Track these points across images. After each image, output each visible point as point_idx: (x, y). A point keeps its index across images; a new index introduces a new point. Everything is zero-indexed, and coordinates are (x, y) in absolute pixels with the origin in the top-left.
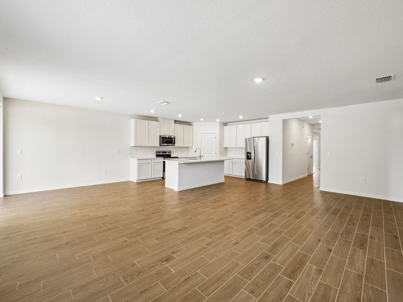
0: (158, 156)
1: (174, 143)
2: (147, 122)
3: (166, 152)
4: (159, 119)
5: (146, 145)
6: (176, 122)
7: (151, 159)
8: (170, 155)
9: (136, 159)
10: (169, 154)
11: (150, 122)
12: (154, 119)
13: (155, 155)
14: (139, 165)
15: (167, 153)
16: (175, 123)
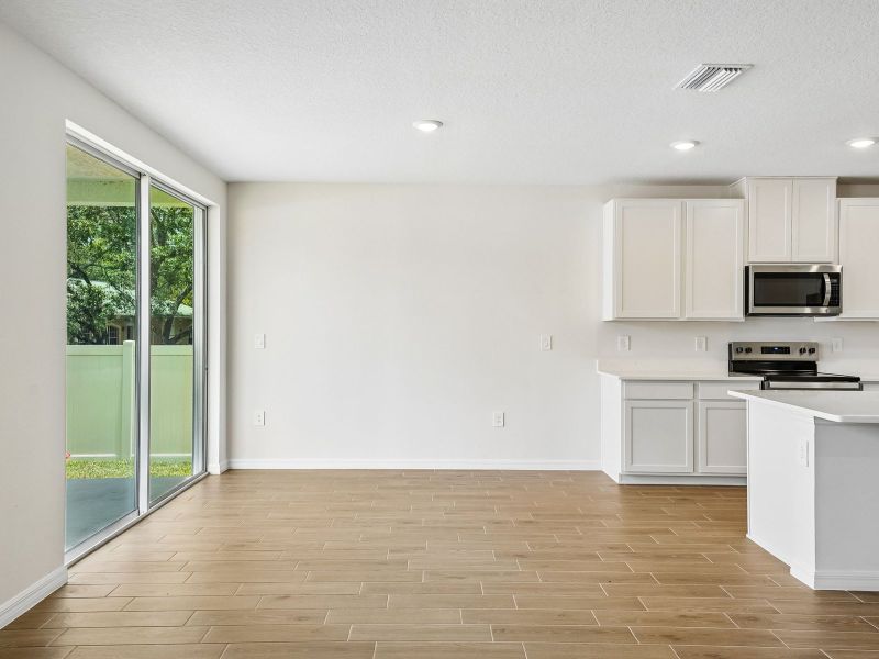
0: (738, 367)
1: (836, 301)
2: (674, 205)
3: (786, 350)
4: (745, 186)
5: (673, 312)
6: (846, 186)
7: (694, 383)
8: (812, 366)
9: (617, 377)
10: (806, 357)
11: (689, 202)
12: (718, 187)
13: (726, 364)
14: (632, 408)
15: (794, 356)
16: (839, 194)
